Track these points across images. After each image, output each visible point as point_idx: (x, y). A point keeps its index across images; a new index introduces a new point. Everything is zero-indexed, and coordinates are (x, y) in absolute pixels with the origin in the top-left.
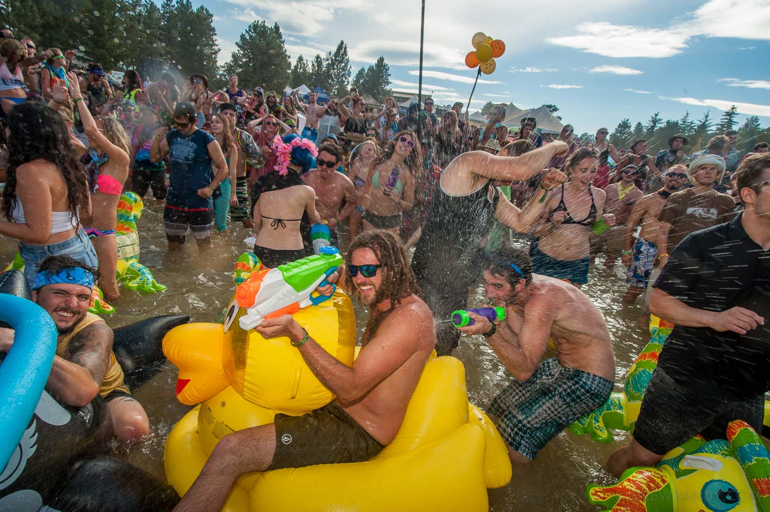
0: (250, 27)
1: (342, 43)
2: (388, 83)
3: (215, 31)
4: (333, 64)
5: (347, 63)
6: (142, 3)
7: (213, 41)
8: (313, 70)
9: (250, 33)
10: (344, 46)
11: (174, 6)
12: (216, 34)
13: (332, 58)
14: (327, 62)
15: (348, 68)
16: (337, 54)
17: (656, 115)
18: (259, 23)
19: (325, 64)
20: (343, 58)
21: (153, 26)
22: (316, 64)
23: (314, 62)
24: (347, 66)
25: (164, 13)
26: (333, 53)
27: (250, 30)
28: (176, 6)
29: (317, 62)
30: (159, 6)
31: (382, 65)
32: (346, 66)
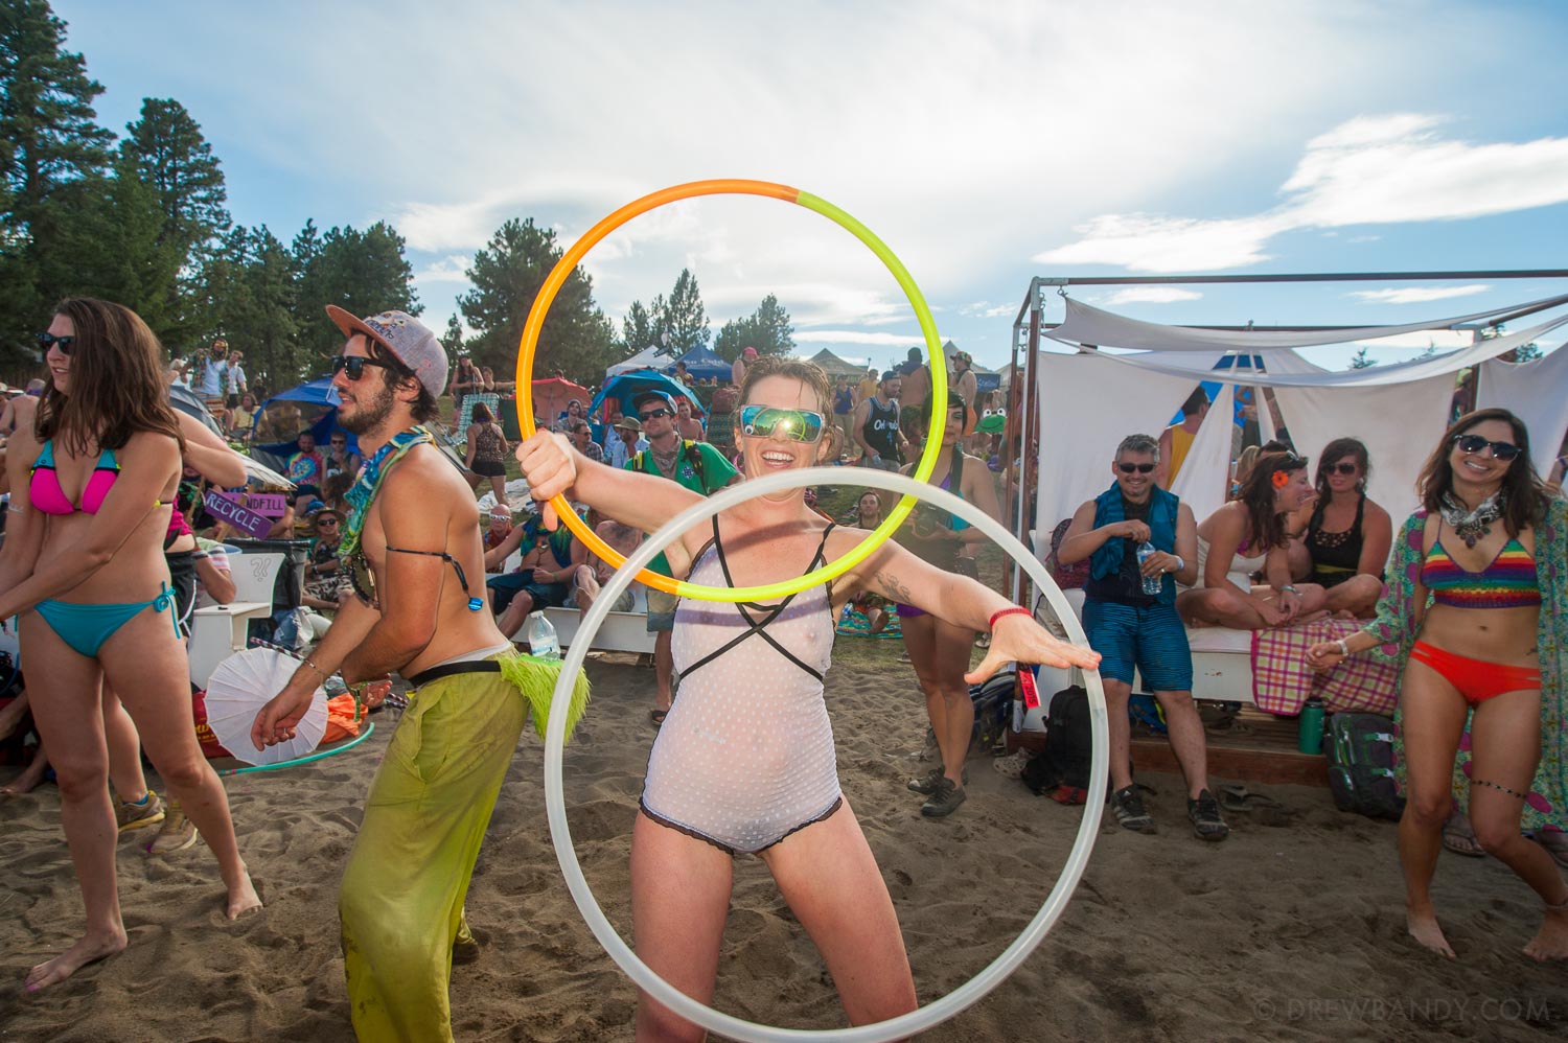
0: (498, 234)
1: (686, 274)
2: (788, 345)
3: (409, 269)
4: (669, 318)
5: (700, 314)
6: (247, 235)
7: (407, 293)
8: (627, 334)
9: (500, 247)
10: (689, 280)
11: (319, 242)
12: (412, 277)
13: (665, 307)
14: (656, 317)
15: (703, 324)
16: (676, 299)
17: (1362, 354)
18: (521, 224)
19: (651, 322)
20: (691, 305)
21: (273, 279)
22: (633, 322)
23: (628, 319)
24: (700, 319)
25: (300, 257)
26: (667, 298)
27: (498, 242)
28: (324, 242)
29: (635, 316)
30: (288, 245)
31: (773, 313)
32: (699, 317)
